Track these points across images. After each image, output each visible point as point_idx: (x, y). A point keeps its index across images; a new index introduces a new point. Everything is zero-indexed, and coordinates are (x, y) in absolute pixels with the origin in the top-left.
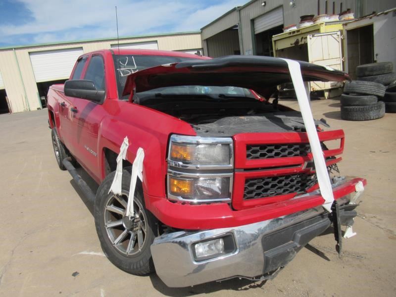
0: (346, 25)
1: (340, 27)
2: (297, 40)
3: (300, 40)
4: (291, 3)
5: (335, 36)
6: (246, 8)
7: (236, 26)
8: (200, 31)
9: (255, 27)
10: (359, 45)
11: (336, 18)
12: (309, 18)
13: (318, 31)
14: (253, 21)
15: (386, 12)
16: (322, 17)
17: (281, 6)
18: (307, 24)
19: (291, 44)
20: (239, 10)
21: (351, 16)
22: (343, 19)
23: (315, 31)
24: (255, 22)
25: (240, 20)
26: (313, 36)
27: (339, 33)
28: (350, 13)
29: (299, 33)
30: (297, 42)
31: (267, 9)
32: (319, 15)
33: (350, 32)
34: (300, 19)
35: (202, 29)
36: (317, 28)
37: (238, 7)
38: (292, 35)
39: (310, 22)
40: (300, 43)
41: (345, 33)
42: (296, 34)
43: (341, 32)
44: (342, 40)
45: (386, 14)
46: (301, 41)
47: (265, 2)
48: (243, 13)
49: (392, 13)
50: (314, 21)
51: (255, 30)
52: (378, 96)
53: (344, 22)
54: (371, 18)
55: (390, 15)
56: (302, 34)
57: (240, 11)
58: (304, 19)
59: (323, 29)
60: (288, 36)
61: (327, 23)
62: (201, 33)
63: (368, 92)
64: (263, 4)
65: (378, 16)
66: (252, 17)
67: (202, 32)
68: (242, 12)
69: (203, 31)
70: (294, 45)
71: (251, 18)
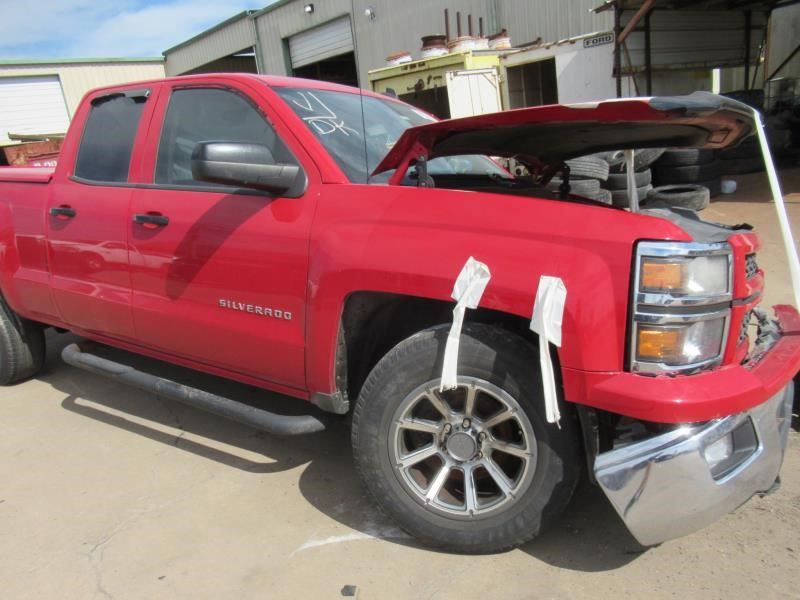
0: (505, 57)
1: (494, 60)
2: (421, 80)
3: (425, 81)
4: (368, 12)
5: (489, 76)
6: (270, 15)
7: (250, 49)
8: (161, 57)
9: (292, 55)
10: (524, 94)
11: (483, 44)
12: (437, 41)
13: (461, 65)
14: (286, 42)
15: (571, 39)
16: (464, 40)
17: (345, 16)
18: (436, 53)
19: (408, 89)
20: (254, 16)
21: (505, 43)
22: (494, 47)
23: (458, 65)
24: (291, 43)
25: (258, 38)
26: (455, 75)
27: (495, 71)
28: (506, 36)
29: (423, 68)
30: (419, 86)
31: (318, 19)
32: (459, 35)
33: (512, 71)
34: (422, 43)
35: (166, 54)
36: (460, 61)
37: (252, 12)
38: (409, 70)
39: (441, 48)
40: (426, 87)
41: (504, 72)
42: (417, 69)
43: (498, 69)
44: (500, 84)
45: (573, 42)
46: (428, 83)
47: (312, 6)
48: (263, 23)
49: (582, 41)
50: (450, 47)
51: (293, 60)
52: (601, 181)
53: (502, 53)
54: (548, 48)
55: (580, 44)
56: (429, 69)
57: (256, 19)
58: (429, 42)
59: (470, 62)
60: (400, 72)
61: (476, 52)
62: (164, 62)
63: (588, 174)
64: (309, 9)
65: (560, 44)
66: (284, 33)
67: (166, 59)
68: (262, 21)
69: (170, 58)
70: (413, 91)
71: (283, 36)
